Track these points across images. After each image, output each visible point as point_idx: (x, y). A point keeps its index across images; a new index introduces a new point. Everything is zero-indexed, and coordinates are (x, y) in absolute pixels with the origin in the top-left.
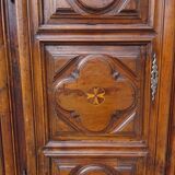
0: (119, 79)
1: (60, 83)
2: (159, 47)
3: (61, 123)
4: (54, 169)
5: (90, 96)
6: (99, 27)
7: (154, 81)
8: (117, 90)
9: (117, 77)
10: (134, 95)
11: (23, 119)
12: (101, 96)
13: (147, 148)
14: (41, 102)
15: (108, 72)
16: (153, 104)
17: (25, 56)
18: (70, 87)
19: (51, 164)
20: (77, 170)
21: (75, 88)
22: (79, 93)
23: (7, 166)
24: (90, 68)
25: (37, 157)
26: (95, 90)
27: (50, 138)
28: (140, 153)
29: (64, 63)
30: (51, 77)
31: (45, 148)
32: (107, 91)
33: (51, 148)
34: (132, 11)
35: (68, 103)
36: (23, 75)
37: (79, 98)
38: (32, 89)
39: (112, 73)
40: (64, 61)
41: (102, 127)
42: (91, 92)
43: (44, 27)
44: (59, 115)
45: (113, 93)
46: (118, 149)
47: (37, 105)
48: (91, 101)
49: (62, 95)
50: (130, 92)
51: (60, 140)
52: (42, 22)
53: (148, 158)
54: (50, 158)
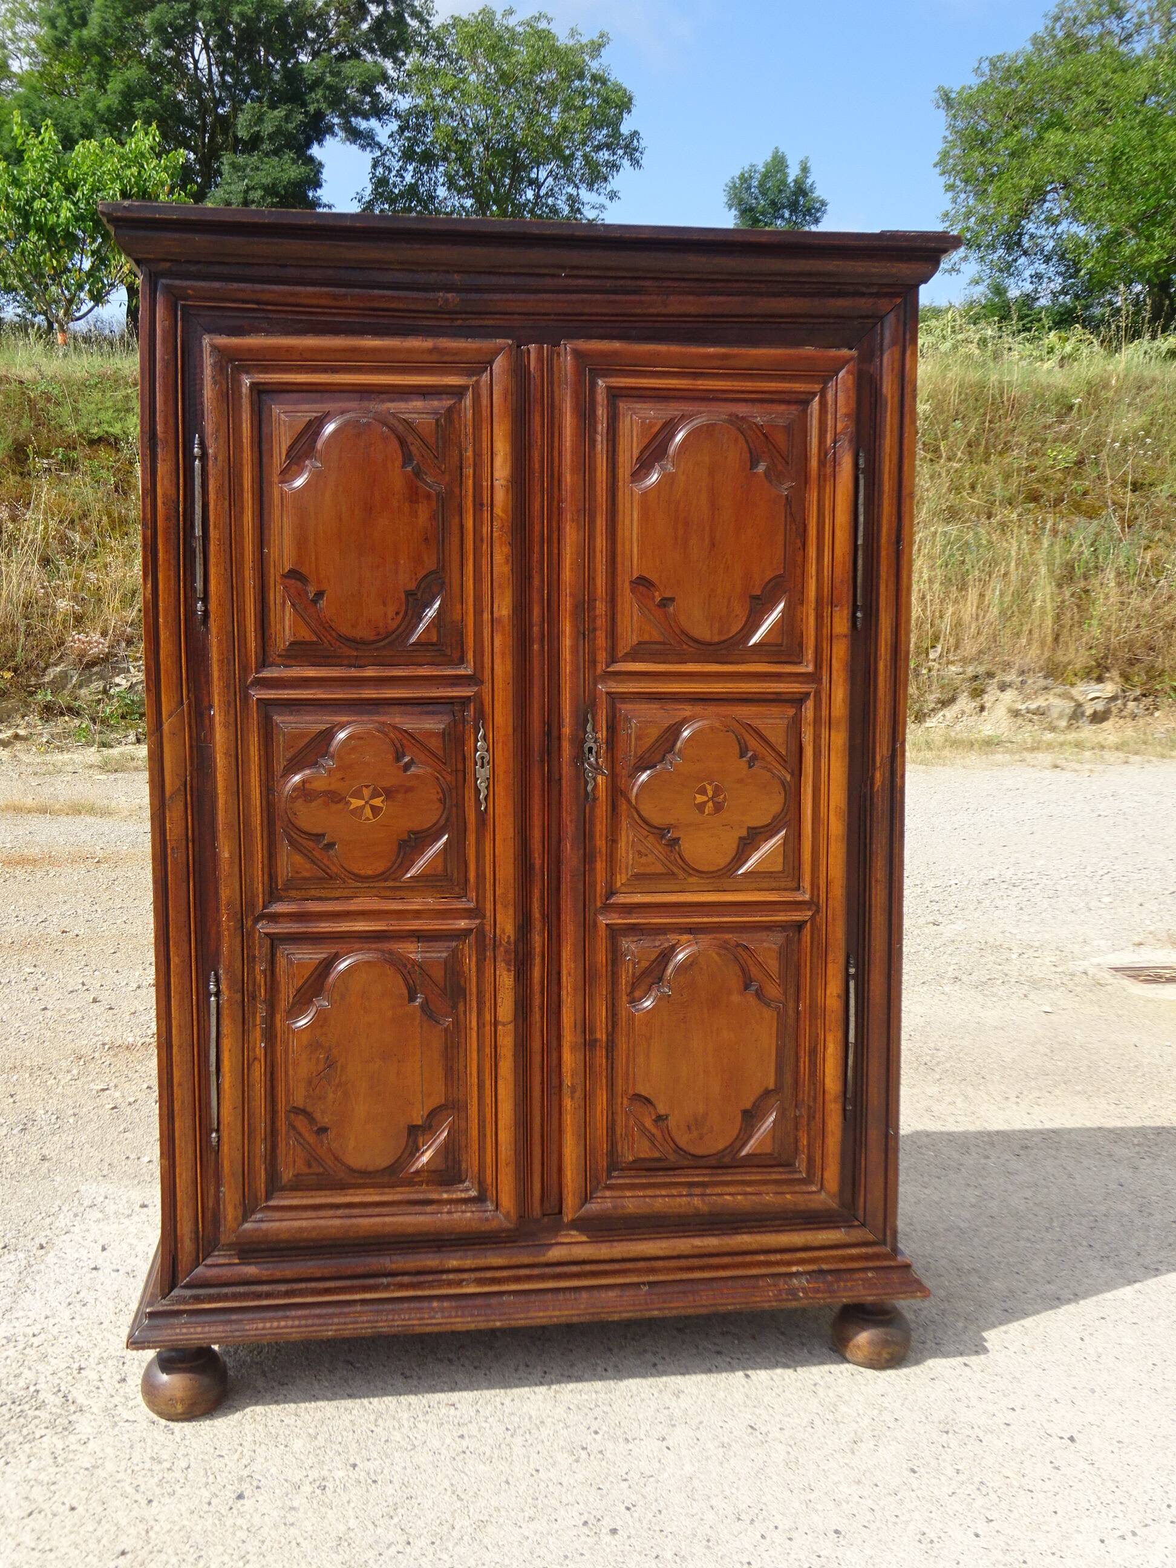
0: (413, 769)
1: (297, 778)
2: (488, 709)
3: (298, 858)
4: (282, 962)
5: (356, 803)
6: (370, 672)
7: (483, 773)
8: (408, 790)
9: (407, 767)
10: (443, 801)
11: (215, 856)
12: (377, 802)
13: (476, 913)
14: (257, 820)
15: (390, 757)
16: (482, 817)
17: (226, 726)
18: (319, 785)
19: (273, 955)
20: (328, 964)
21: (327, 788)
22: (334, 797)
23: (175, 960)
24: (354, 749)
25: (245, 936)
26: (366, 792)
27: (273, 895)
28: (463, 924)
29: (307, 740)
30: (279, 766)
31: (262, 917)
32: (389, 794)
33: (274, 918)
34: (433, 644)
35: (310, 817)
36: (220, 761)
37: (335, 807)
38: (239, 791)
39: (398, 758)
40: (302, 735)
41: (380, 866)
42: (358, 795)
43: (266, 674)
44: (292, 843)
45: (400, 796)
46: (417, 914)
47: (247, 823)
48: (357, 812)
49: (300, 801)
50: (434, 794)
51: (293, 900)
52: (263, 664)
53: (480, 931)
54: (274, 940)
